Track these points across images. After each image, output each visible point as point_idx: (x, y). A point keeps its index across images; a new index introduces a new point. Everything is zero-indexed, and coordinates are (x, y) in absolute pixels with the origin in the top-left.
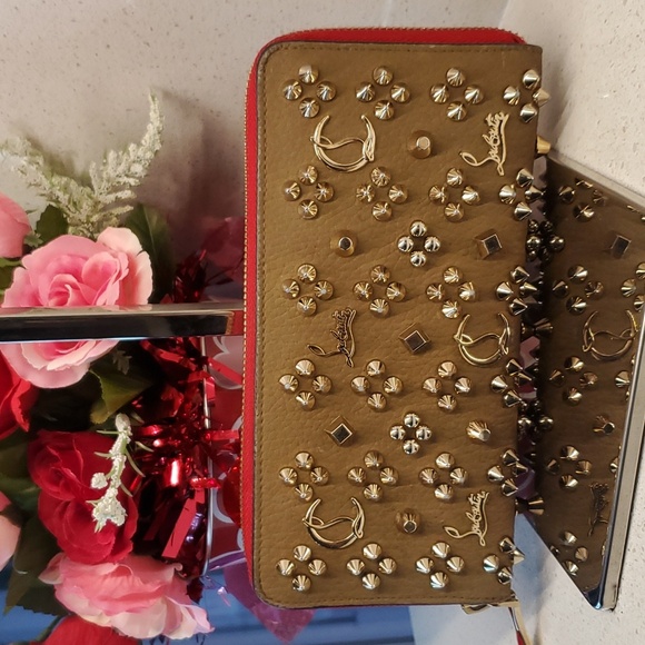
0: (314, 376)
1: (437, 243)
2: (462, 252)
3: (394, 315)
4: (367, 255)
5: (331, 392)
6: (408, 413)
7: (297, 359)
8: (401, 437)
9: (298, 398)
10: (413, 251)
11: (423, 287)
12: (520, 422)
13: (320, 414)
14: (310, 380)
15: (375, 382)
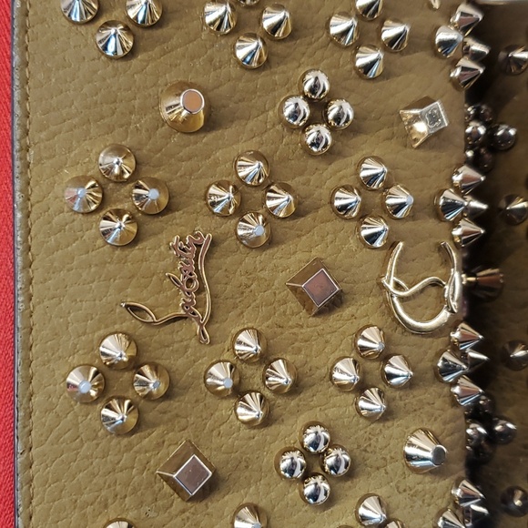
0: (135, 365)
1: (349, 110)
2: (384, 132)
3: (278, 243)
4: (228, 133)
5: (167, 396)
6: (308, 426)
7: (102, 332)
8: (298, 473)
9: (106, 412)
10: (307, 125)
11: (325, 192)
12: (469, 431)
13: (148, 439)
14: (127, 375)
15: (249, 371)
